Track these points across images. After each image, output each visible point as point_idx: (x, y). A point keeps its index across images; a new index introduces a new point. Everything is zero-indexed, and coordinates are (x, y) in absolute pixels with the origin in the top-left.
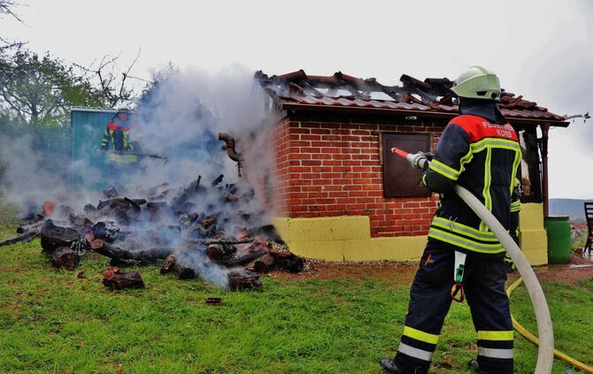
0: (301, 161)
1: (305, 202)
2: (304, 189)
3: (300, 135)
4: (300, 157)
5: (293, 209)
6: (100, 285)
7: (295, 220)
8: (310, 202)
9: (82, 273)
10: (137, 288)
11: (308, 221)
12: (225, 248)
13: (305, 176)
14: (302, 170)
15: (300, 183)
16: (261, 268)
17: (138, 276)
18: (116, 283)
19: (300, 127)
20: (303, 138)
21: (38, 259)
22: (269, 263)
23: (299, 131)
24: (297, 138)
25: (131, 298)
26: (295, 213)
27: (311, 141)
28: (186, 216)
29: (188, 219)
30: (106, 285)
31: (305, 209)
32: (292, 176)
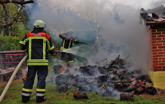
0: (157, 46)
1: (160, 64)
2: (160, 59)
3: (157, 35)
4: (157, 45)
5: (155, 68)
6: (72, 98)
7: (156, 72)
8: (163, 64)
9: (68, 93)
10: (85, 99)
11: (162, 73)
12: (123, 84)
13: (159, 53)
14: (158, 50)
15: (158, 56)
16: (137, 93)
17: (85, 94)
18: (77, 97)
19: (157, 32)
20: (158, 36)
21: (55, 88)
22: (141, 90)
23: (156, 34)
24: (155, 36)
25: (82, 102)
26: (156, 69)
27: (162, 38)
28: (112, 72)
29: (113, 73)
30: (75, 98)
31: (160, 67)
32: (154, 53)
